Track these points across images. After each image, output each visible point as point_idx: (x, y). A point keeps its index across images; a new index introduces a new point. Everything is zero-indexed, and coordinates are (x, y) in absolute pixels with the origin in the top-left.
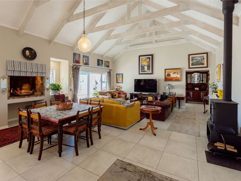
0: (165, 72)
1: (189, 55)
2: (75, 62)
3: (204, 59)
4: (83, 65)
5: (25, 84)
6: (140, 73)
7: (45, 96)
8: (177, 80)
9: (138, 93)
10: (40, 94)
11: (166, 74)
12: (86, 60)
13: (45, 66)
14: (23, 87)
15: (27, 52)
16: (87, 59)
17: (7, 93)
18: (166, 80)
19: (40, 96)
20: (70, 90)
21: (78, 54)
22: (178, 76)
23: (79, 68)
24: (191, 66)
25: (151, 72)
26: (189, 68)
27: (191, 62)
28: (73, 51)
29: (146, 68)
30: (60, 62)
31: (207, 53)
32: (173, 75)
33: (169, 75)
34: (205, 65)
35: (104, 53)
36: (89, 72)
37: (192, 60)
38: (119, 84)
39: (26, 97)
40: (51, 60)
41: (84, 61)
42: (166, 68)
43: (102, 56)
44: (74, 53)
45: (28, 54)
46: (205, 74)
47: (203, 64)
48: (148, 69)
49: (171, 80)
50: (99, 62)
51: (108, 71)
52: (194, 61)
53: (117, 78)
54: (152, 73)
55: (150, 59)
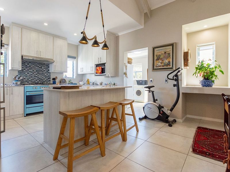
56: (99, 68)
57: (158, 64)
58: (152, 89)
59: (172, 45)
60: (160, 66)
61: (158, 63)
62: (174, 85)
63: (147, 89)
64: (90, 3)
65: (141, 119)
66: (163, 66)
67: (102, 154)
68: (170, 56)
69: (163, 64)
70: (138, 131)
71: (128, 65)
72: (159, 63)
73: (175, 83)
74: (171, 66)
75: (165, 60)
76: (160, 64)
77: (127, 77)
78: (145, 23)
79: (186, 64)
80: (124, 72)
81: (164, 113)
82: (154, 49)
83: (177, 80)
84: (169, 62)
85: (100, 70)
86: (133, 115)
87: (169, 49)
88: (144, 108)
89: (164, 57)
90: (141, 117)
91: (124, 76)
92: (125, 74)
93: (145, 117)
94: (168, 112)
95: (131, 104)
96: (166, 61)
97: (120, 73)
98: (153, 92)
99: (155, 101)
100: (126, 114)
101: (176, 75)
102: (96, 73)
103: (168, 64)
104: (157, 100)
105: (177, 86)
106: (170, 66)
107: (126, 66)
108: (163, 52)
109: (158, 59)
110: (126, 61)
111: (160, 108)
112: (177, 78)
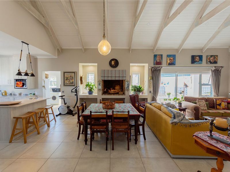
2: (155, 64)
4: (167, 66)
5: (117, 86)
7: (125, 95)
10: (122, 94)
12: (170, 59)
13: (125, 71)
14: (116, 88)
15: (113, 63)
16: (172, 58)
17: (101, 91)
19: (122, 95)
20: (149, 92)
21: (159, 55)
23: (160, 70)
28: (154, 53)
30: (144, 66)
35: (204, 45)
36: (177, 73)
39: (112, 95)
40: (130, 65)
41: (169, 61)
43: (201, 50)
44: (154, 55)
45: (113, 64)
50: (195, 59)
51: (213, 69)
56: (20, 83)
58: (63, 97)
59: (74, 73)
60: (68, 84)
61: (67, 82)
62: (75, 95)
63: (61, 97)
64: (22, 51)
65: (57, 116)
66: (70, 84)
67: (39, 133)
68: (73, 79)
69: (70, 83)
70: (55, 121)
71: (46, 80)
73: (76, 93)
74: (74, 84)
77: (45, 89)
78: (58, 55)
79: (82, 83)
80: (43, 85)
81: (70, 110)
82: (64, 73)
83: (76, 92)
84: (73, 82)
85: (21, 84)
86: (53, 113)
87: (73, 75)
88: (59, 109)
89: (70, 79)
90: (57, 114)
91: (43, 88)
92: (44, 87)
93: (60, 114)
94: (72, 109)
95: (51, 108)
96: (71, 81)
97: (39, 86)
98: (64, 99)
99: (65, 104)
100: (49, 114)
101: (76, 90)
102: (16, 86)
103: (73, 83)
104: (66, 103)
105: (76, 95)
107: (44, 81)
108: (70, 76)
109: (67, 80)
110: (44, 77)
111: (68, 107)
112: (76, 91)
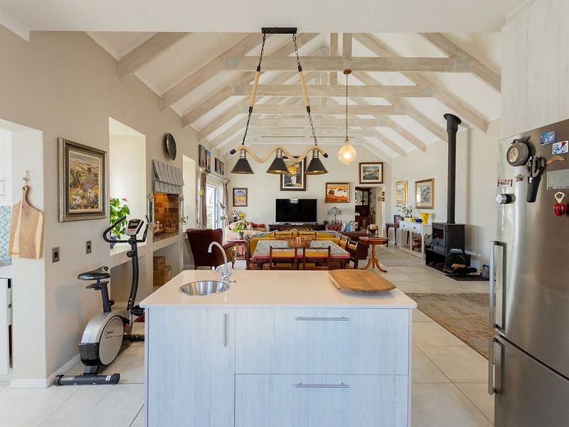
0: (326, 189)
1: (360, 164)
2: (201, 164)
3: (378, 171)
6: (284, 187)
7: (179, 234)
8: (344, 200)
9: (282, 223)
11: (328, 191)
12: (208, 160)
16: (209, 157)
18: (328, 200)
21: (203, 147)
22: (345, 194)
24: (362, 181)
25: (302, 188)
26: (361, 183)
27: (362, 175)
28: (199, 141)
29: (294, 179)
31: (382, 163)
32: (338, 194)
33: (332, 193)
34: (380, 180)
37: (364, 171)
38: (238, 209)
41: (207, 163)
42: (327, 182)
44: (200, 145)
46: (367, 192)
47: (378, 179)
48: (298, 181)
49: (335, 200)
50: (217, 165)
52: (367, 173)
53: (235, 196)
54: (304, 190)
55: (301, 165)
57: (75, 200)
59: (102, 154)
60: (79, 206)
61: (76, 198)
66: (86, 207)
69: (85, 201)
72: (78, 198)
74: (100, 209)
75: (90, 190)
76: (79, 200)
82: (67, 146)
84: (96, 197)
87: (96, 163)
89: (88, 182)
96: (91, 194)
98: (105, 286)
103: (95, 202)
106: (97, 207)
109: (75, 185)
